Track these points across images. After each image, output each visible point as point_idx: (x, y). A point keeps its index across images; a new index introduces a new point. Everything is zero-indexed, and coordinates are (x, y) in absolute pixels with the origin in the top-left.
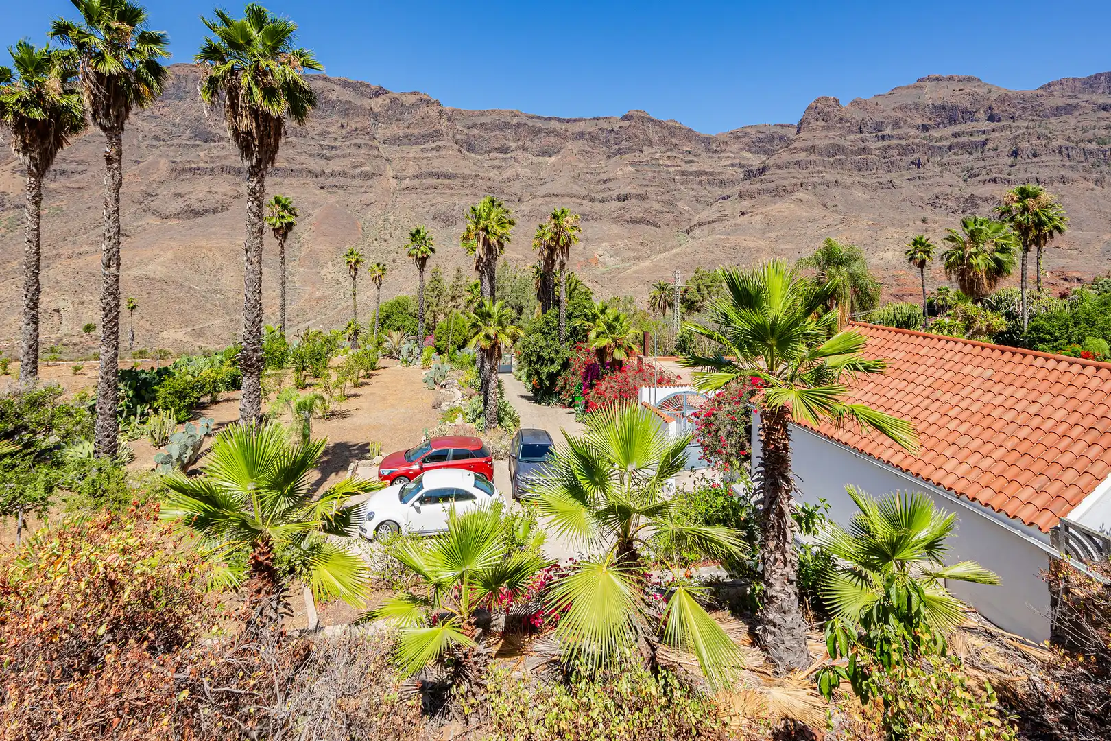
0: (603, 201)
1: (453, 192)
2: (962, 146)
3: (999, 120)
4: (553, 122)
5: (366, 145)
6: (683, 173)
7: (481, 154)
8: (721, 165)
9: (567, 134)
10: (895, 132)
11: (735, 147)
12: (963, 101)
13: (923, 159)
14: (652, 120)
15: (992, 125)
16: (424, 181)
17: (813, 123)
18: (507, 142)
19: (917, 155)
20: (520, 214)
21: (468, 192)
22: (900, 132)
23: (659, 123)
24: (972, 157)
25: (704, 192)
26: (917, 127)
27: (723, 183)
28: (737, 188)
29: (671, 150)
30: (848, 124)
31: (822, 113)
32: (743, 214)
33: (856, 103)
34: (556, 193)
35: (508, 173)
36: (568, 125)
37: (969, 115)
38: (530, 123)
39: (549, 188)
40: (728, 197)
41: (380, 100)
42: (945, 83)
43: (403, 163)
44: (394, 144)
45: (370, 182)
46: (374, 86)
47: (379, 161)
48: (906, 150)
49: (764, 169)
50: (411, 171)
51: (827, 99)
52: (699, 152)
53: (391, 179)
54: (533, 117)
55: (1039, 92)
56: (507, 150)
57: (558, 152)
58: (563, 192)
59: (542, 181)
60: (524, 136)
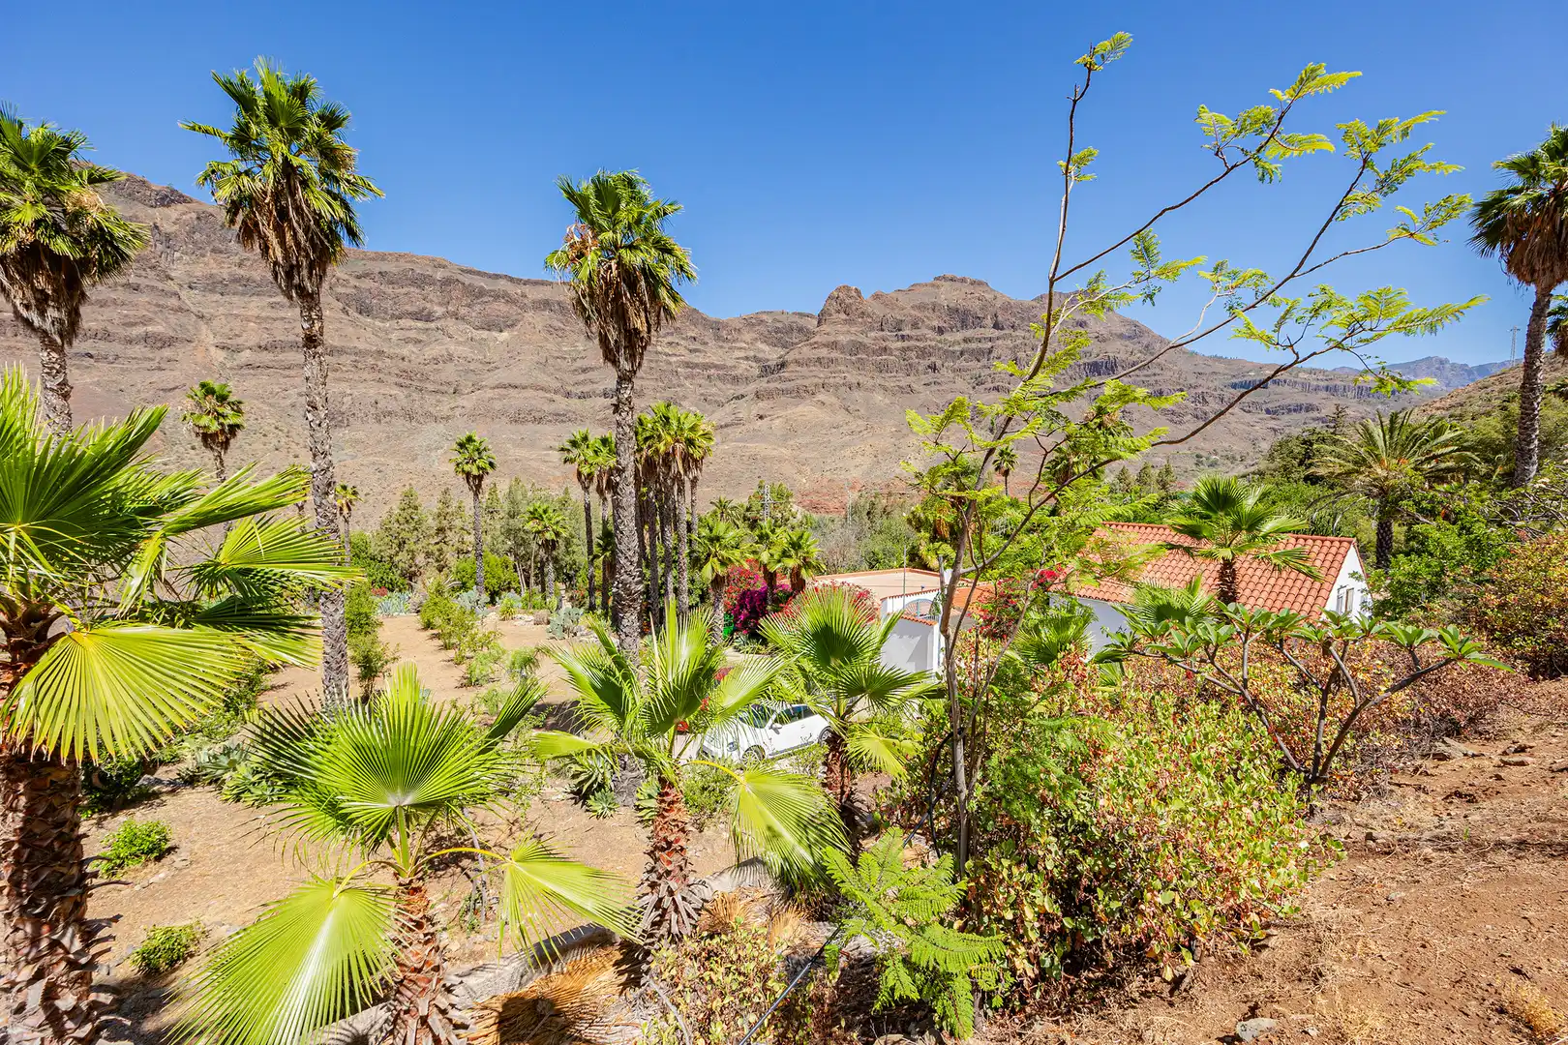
0: (583, 396)
2: (972, 352)
3: (1002, 329)
4: (502, 282)
5: (153, 288)
6: (688, 365)
7: (384, 320)
8: (735, 357)
9: (526, 301)
10: (913, 333)
11: (748, 336)
12: (975, 306)
13: (939, 363)
15: (997, 333)
16: (281, 357)
17: (835, 316)
18: (428, 305)
19: (933, 359)
20: (458, 412)
21: (365, 375)
22: (918, 332)
24: (980, 364)
25: (714, 390)
26: (933, 329)
27: (736, 380)
28: (752, 387)
29: (672, 334)
30: (870, 320)
31: (844, 304)
32: (761, 417)
33: (877, 297)
34: (513, 383)
35: (434, 350)
36: (527, 289)
37: (978, 321)
38: (467, 279)
39: (502, 376)
40: (743, 396)
41: (174, 212)
42: (958, 285)
43: (237, 325)
44: (213, 291)
45: (167, 353)
46: (158, 184)
47: (183, 318)
48: (923, 353)
49: (783, 365)
50: (253, 341)
51: (848, 289)
52: (706, 339)
53: (213, 349)
54: (470, 272)
55: (1034, 304)
56: (428, 318)
57: (512, 325)
58: (524, 382)
59: (490, 366)
60: (457, 298)
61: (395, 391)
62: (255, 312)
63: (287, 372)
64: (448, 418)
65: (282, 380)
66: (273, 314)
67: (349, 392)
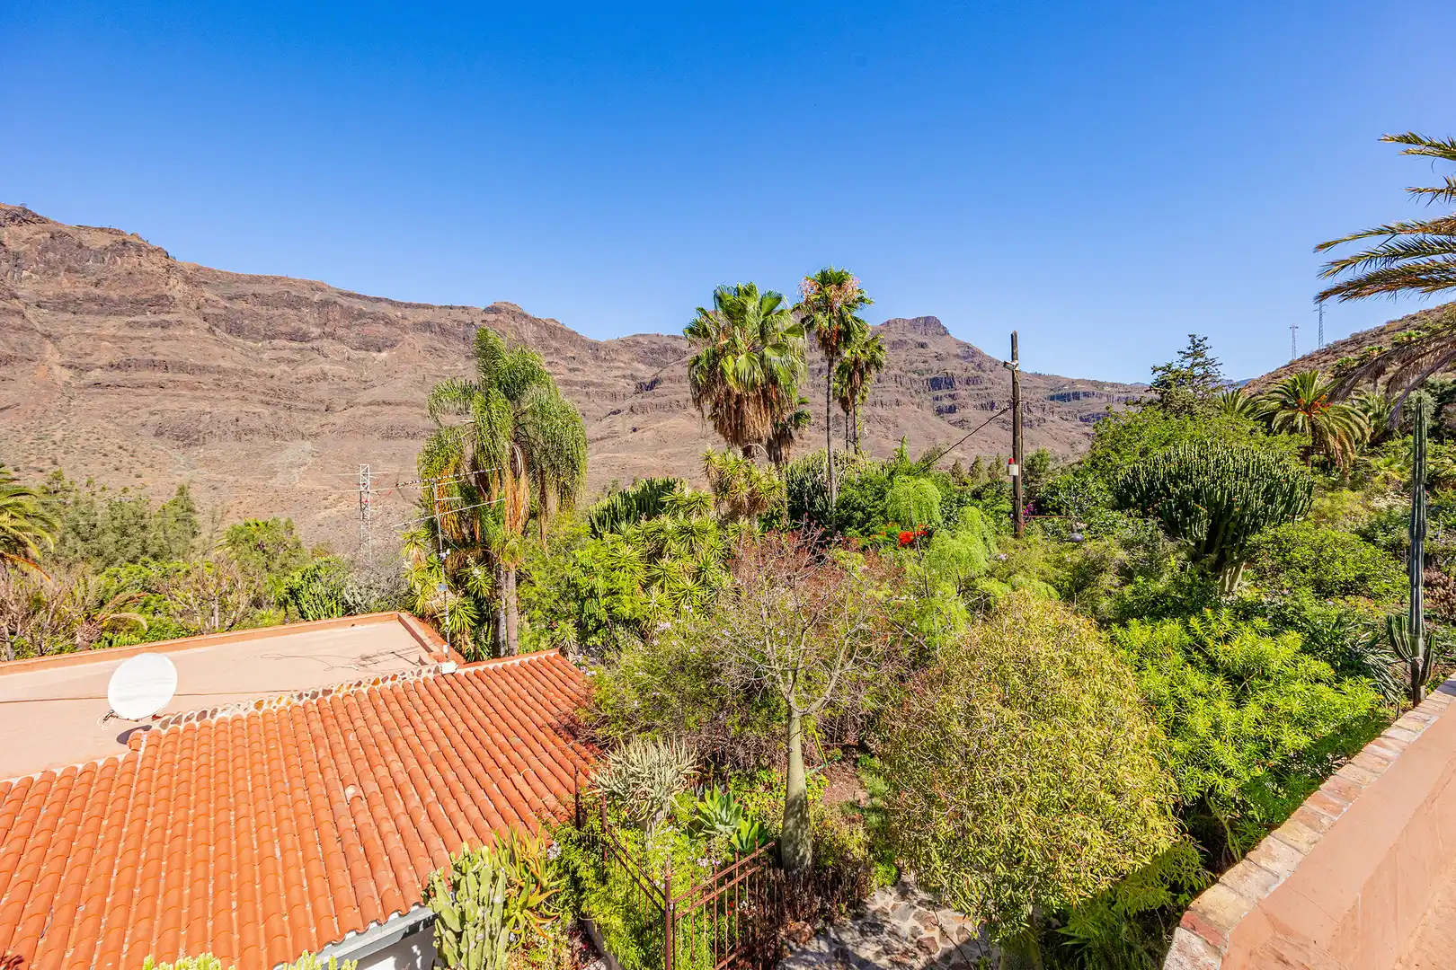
1: (198, 393)
4: (384, 305)
6: (566, 383)
7: (256, 340)
8: (613, 375)
9: (406, 322)
11: (626, 357)
14: (526, 316)
16: (135, 376)
18: (304, 326)
20: (328, 429)
21: (228, 393)
23: (535, 321)
25: (593, 406)
27: (614, 396)
28: (628, 403)
29: (552, 354)
32: (635, 430)
34: (386, 399)
35: (308, 369)
36: (408, 312)
38: (346, 302)
39: (378, 393)
40: (619, 411)
41: (26, 231)
43: (87, 345)
44: (64, 310)
46: (9, 204)
47: (26, 337)
49: (654, 384)
50: (106, 358)
52: (586, 359)
53: (57, 369)
54: (350, 295)
55: (883, 328)
56: (304, 338)
57: (392, 346)
58: (399, 399)
59: (367, 384)
60: (335, 320)
61: (260, 409)
62: (113, 331)
63: (140, 391)
64: (317, 435)
65: (134, 399)
66: (132, 333)
67: (209, 410)
